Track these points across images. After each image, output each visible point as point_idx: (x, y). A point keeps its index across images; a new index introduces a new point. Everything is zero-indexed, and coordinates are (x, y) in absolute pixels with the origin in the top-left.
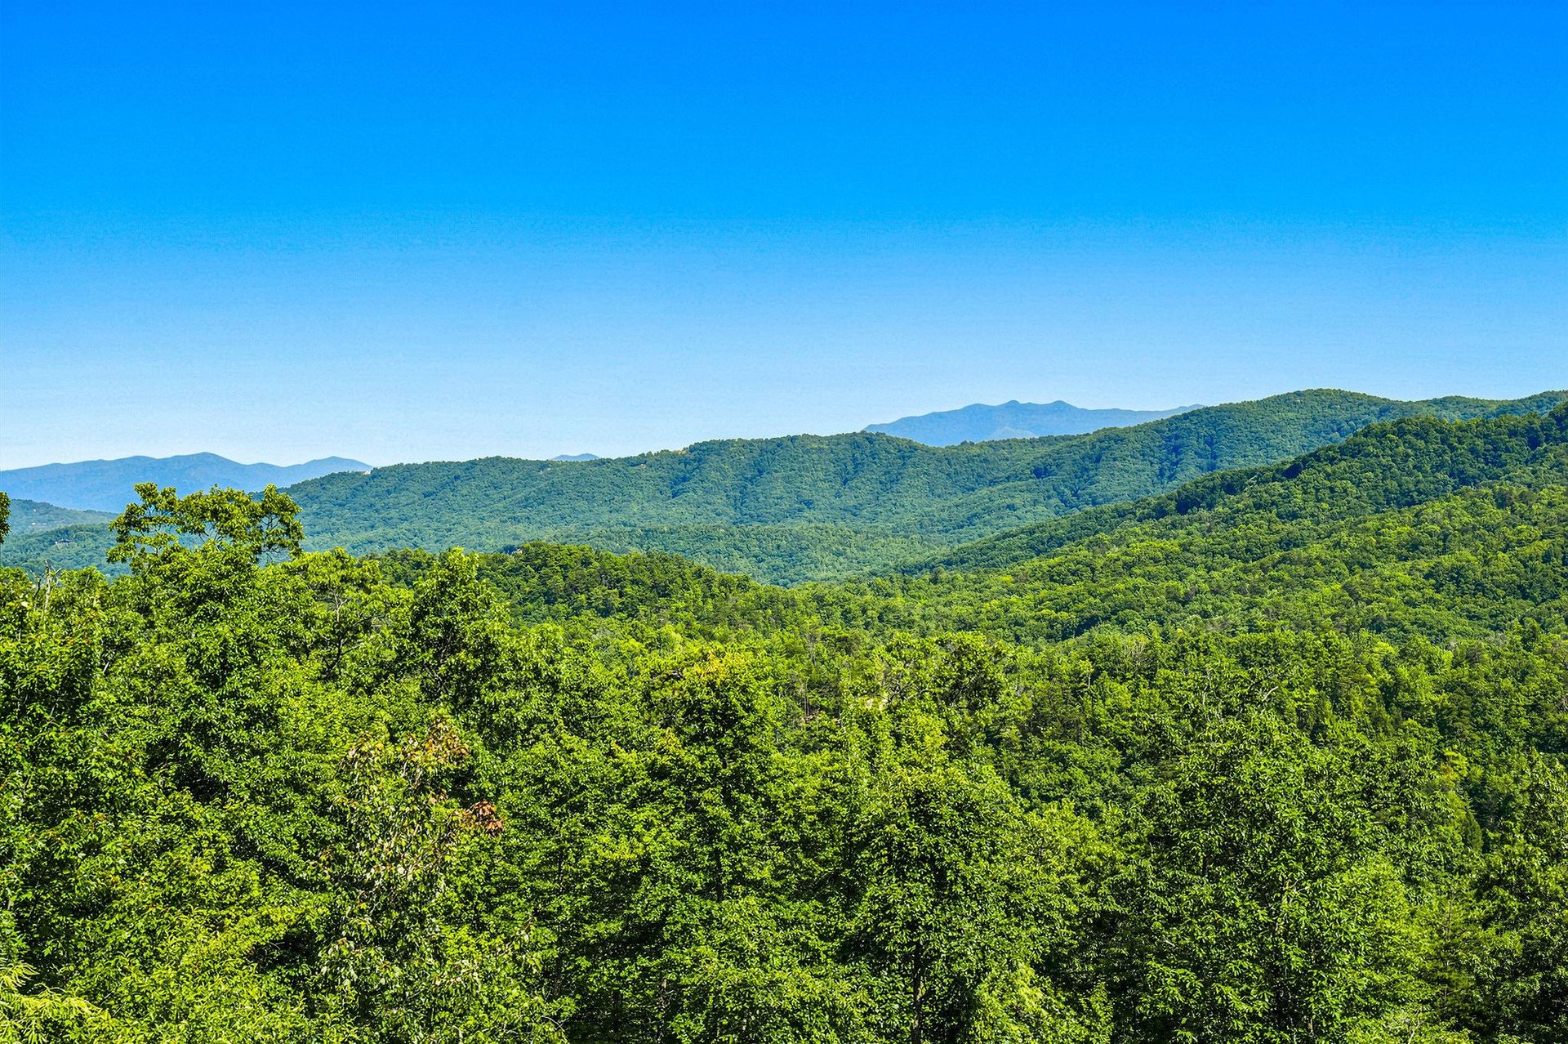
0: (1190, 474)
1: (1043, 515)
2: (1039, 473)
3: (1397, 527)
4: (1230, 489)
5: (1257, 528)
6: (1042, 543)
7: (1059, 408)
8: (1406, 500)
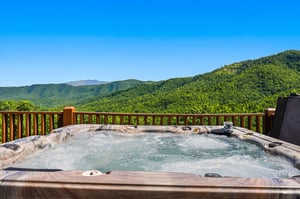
0: (114, 91)
1: (92, 97)
2: (92, 90)
3: (141, 98)
4: (119, 93)
5: (123, 98)
6: (91, 100)
7: (96, 81)
8: (142, 94)
